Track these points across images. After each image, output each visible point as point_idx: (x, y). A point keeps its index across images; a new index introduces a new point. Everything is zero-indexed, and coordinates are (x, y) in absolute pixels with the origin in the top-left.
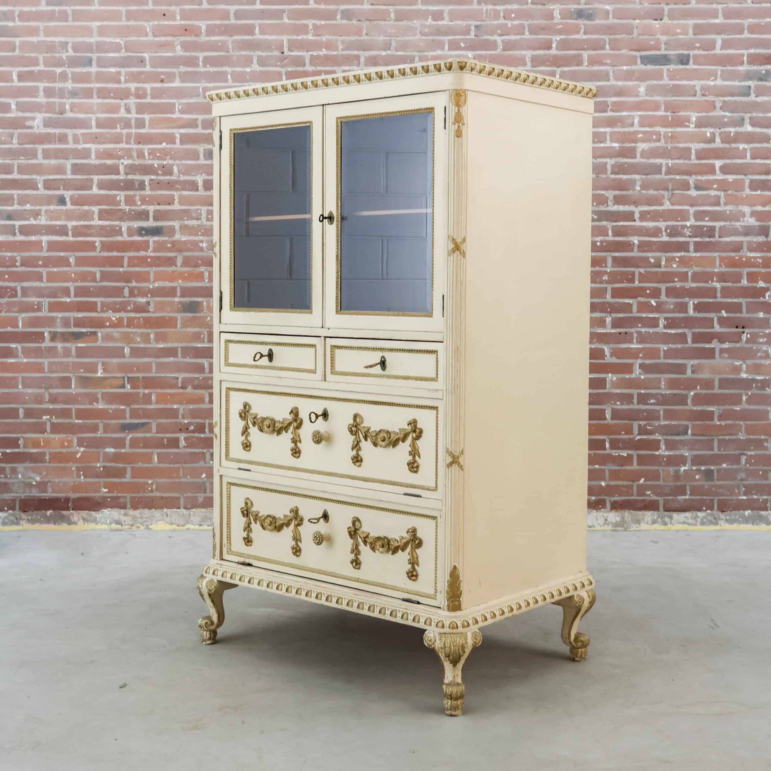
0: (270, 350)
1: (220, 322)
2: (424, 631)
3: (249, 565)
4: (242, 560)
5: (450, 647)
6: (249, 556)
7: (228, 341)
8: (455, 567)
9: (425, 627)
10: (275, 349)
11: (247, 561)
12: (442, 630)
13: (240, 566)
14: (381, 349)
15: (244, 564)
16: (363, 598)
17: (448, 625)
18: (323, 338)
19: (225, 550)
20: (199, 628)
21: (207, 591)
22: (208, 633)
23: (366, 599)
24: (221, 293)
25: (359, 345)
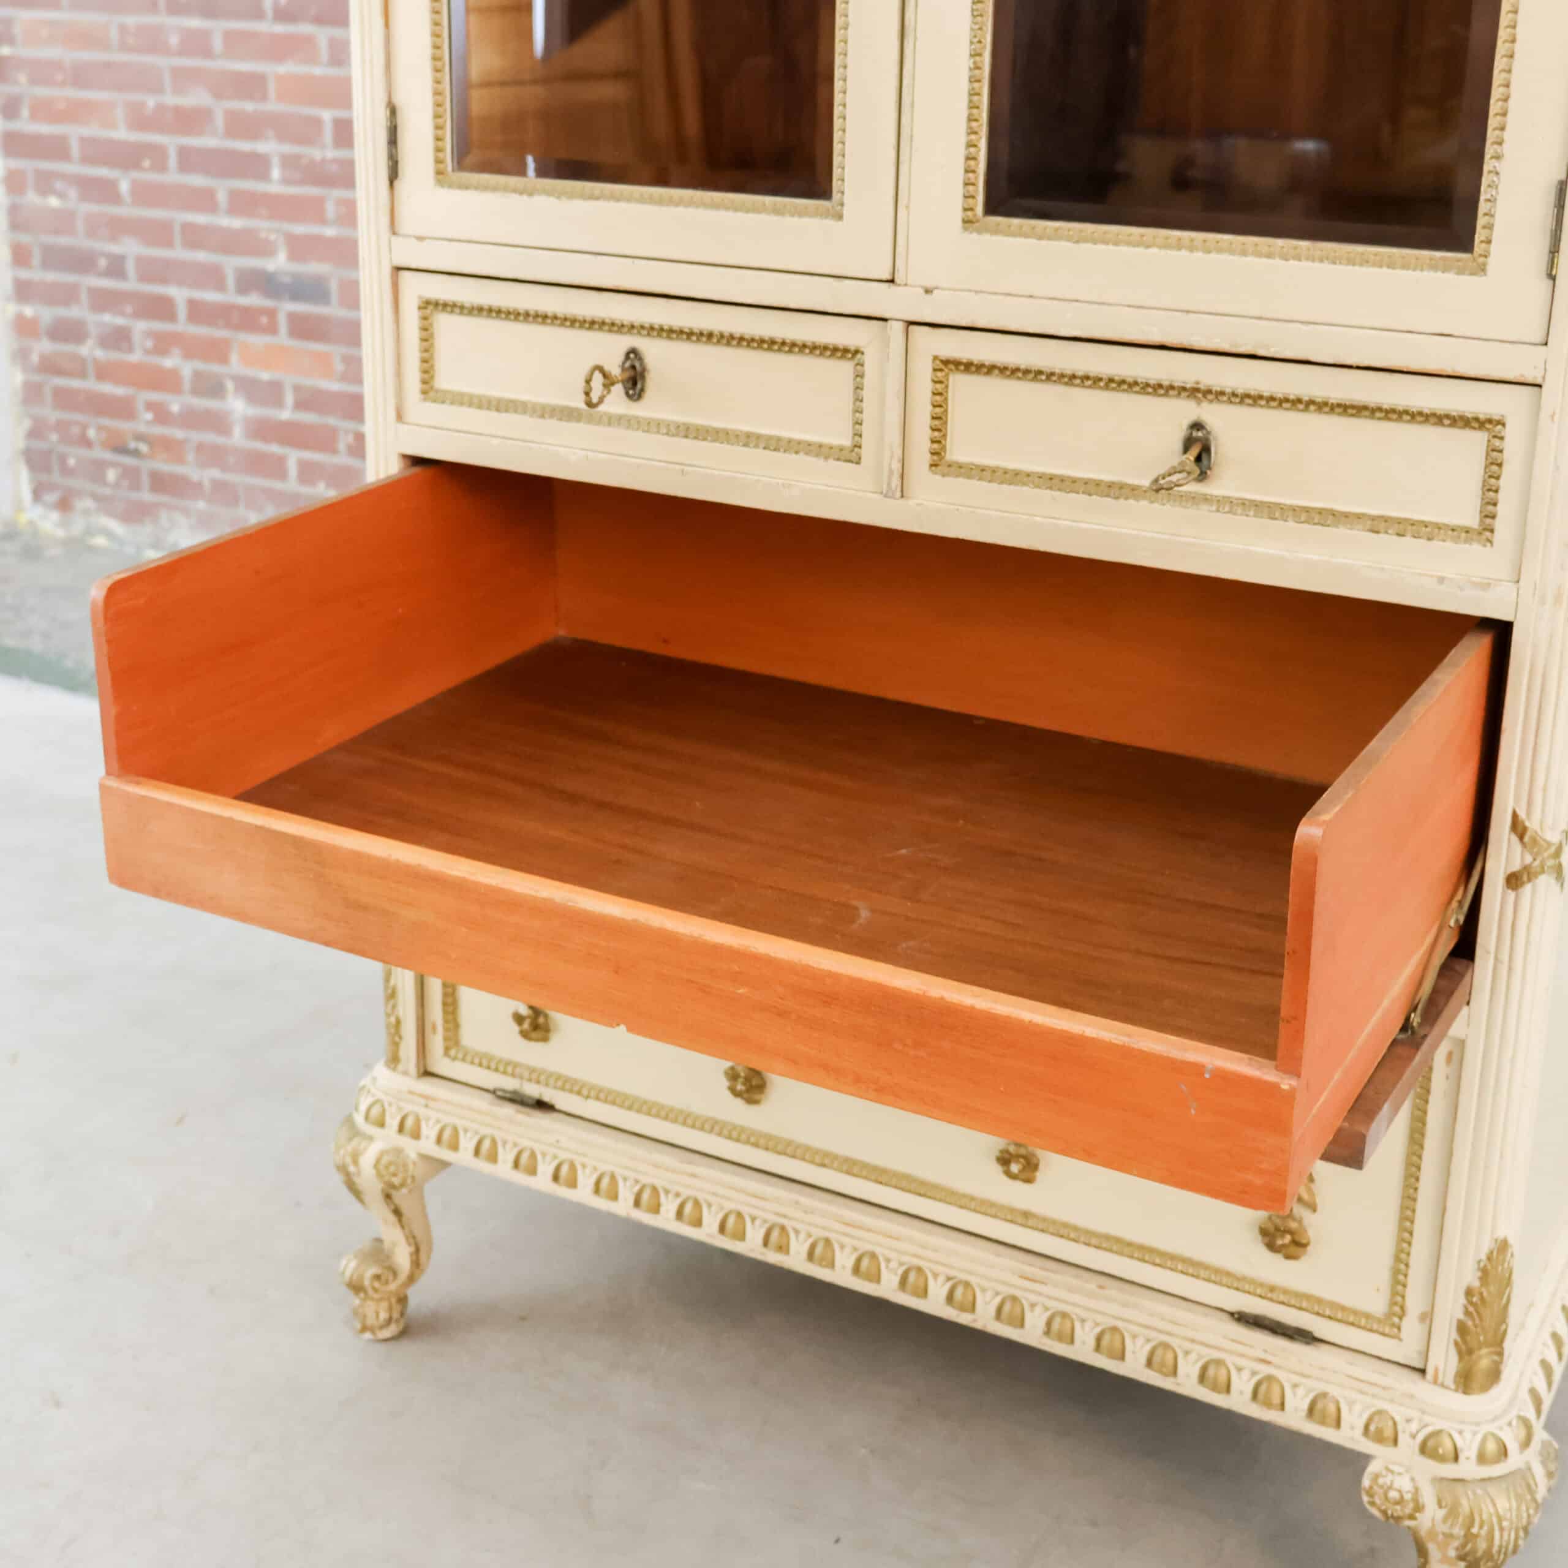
0: (633, 353)
1: (394, 232)
2: (1364, 1459)
3: (541, 1105)
4: (509, 1084)
5: (1490, 1537)
6: (536, 1075)
7: (430, 306)
8: (1503, 1246)
9: (1365, 1446)
10: (653, 351)
11: (533, 1090)
12: (1448, 1470)
13: (509, 1110)
14: (1196, 393)
15: (517, 1099)
16: (1063, 1294)
17: (1473, 1453)
18: (897, 328)
19: (436, 1042)
20: (350, 1294)
21: (379, 1186)
22: (384, 1305)
23: (1076, 1298)
24: (393, 111)
25: (1081, 368)
